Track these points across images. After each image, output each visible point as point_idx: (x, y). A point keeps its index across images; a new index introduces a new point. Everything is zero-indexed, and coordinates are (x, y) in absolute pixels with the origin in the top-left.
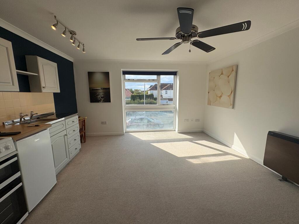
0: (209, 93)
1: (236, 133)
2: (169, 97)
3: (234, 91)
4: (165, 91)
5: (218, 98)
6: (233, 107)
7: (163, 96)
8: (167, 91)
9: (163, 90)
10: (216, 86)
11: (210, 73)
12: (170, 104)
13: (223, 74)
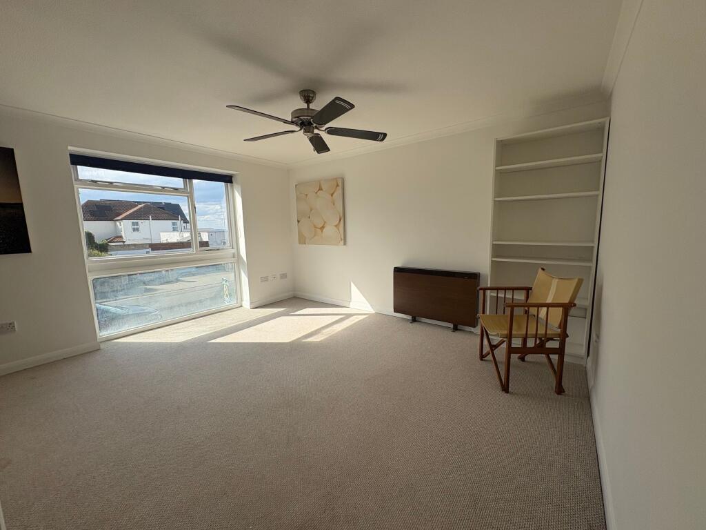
0: (298, 221)
1: (354, 283)
2: (147, 239)
3: (343, 218)
4: (130, 222)
5: (319, 231)
6: (345, 244)
7: (124, 239)
8: (137, 224)
9: (122, 219)
10: (311, 210)
11: (296, 186)
12: (223, 249)
13: (322, 190)
